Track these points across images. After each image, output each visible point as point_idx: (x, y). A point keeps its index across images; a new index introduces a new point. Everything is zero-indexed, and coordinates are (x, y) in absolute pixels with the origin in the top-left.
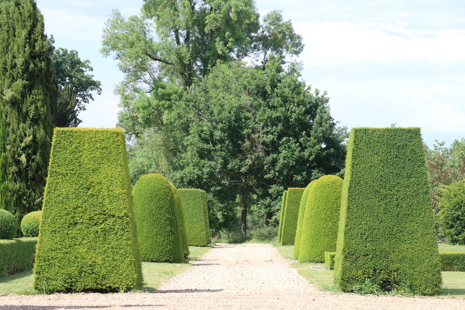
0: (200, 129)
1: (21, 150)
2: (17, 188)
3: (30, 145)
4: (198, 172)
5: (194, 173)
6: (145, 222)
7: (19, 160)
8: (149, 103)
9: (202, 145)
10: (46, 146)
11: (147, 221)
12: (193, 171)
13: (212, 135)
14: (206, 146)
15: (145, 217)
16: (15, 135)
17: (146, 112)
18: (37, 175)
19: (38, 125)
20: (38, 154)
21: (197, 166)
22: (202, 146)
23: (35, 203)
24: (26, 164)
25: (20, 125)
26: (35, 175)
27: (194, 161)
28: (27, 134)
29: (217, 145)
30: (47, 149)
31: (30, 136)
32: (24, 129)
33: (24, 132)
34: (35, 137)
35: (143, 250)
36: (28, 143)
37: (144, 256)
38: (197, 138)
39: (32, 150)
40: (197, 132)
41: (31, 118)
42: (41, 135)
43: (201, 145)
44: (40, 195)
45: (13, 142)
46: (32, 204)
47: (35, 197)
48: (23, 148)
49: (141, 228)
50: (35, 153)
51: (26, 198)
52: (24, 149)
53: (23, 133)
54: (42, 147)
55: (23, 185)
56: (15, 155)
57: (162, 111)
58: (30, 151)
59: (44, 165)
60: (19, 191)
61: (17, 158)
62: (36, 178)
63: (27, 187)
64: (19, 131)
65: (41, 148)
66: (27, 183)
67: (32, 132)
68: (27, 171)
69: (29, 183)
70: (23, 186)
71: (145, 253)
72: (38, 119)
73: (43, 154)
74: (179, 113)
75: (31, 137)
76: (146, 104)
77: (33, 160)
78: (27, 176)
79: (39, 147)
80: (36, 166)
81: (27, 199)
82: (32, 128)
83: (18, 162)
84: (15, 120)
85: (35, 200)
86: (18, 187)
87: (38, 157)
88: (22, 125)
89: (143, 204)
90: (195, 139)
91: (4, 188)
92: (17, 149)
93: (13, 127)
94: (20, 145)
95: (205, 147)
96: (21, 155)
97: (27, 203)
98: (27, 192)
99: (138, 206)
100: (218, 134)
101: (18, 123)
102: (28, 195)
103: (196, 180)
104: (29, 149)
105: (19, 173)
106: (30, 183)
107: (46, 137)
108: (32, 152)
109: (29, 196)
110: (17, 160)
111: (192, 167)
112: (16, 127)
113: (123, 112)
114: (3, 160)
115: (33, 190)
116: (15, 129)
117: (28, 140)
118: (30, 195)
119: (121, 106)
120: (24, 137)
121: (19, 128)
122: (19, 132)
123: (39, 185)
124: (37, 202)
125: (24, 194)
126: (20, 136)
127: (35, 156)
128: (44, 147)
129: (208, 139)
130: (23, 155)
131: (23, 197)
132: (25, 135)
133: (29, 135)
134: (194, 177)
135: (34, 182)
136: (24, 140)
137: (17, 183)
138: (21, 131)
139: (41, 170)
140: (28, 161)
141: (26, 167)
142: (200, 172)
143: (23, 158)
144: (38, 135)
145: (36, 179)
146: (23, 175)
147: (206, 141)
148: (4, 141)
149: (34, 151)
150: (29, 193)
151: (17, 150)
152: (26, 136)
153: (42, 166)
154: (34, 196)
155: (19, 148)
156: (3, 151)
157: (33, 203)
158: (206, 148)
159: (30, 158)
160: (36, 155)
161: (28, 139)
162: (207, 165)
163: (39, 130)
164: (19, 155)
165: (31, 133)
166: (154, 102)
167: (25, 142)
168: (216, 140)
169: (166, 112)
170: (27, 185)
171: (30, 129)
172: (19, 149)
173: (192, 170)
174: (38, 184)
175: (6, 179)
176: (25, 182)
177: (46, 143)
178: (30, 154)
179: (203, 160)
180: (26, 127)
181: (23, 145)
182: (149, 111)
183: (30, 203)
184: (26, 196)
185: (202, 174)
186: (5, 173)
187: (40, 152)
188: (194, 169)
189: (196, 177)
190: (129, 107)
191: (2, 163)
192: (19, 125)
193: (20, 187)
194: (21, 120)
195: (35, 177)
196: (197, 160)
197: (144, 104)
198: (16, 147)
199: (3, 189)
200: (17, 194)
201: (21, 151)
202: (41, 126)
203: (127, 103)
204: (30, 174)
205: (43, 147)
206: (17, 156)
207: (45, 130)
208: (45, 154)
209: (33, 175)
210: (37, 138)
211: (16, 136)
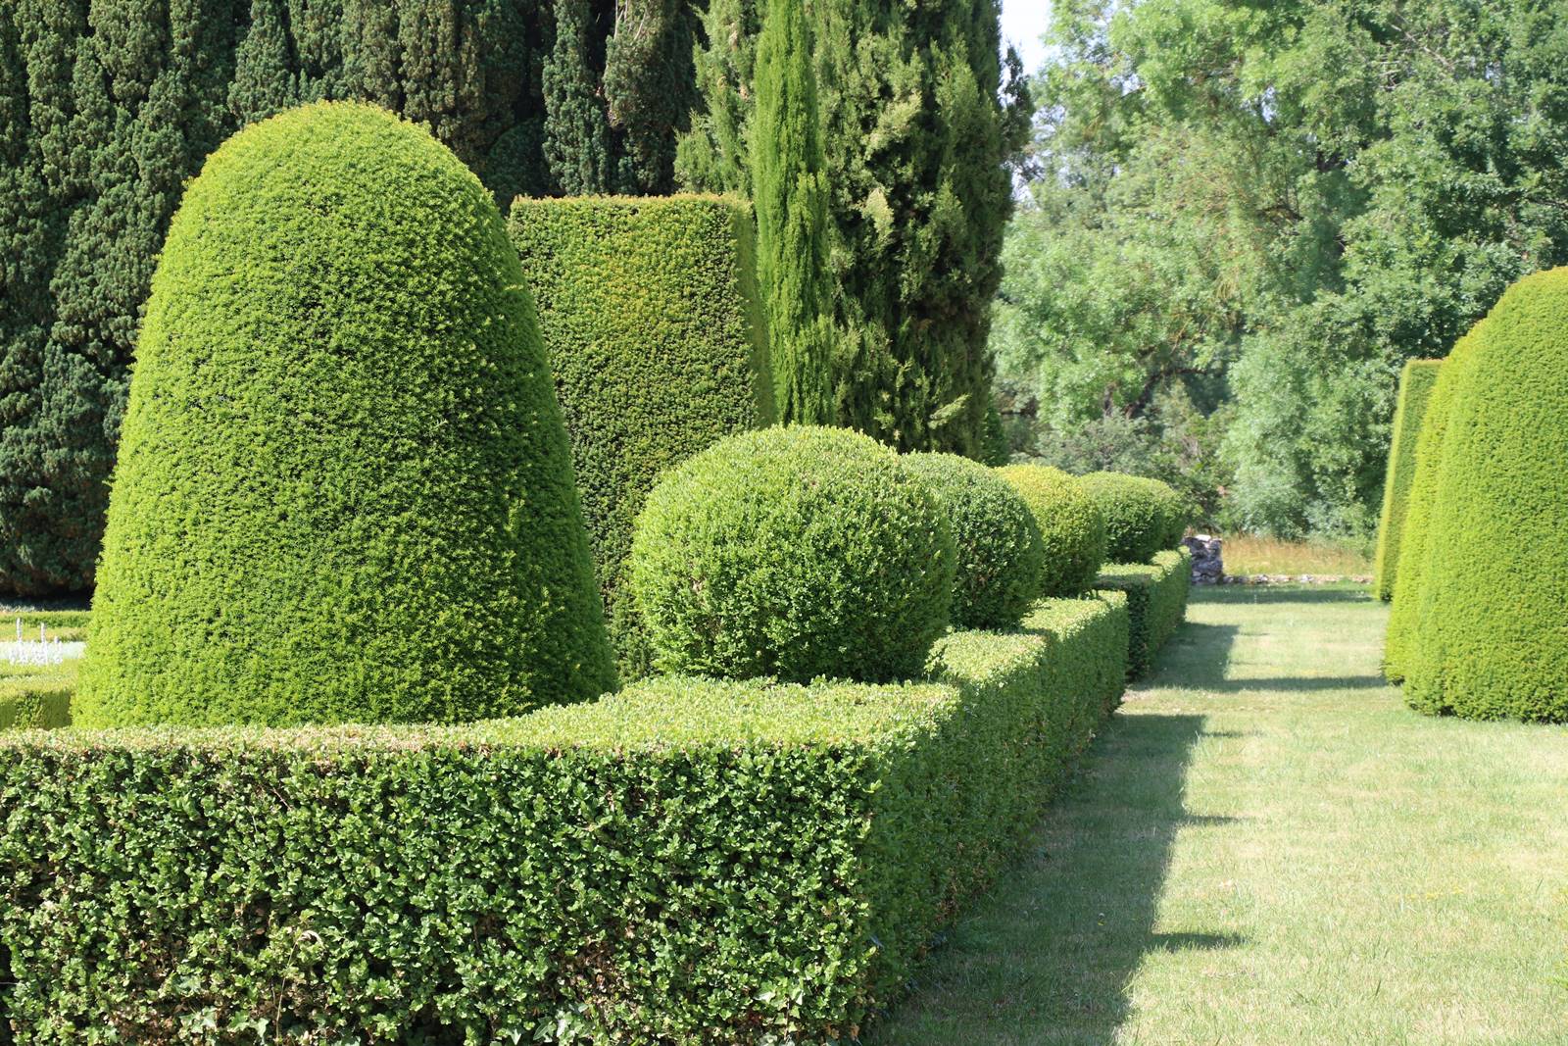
0: (1444, 109)
1: (868, 164)
2: (847, 350)
3: (907, 140)
4: (1437, 289)
5: (1420, 295)
6: (1549, 515)
7: (858, 214)
8: (1183, 20)
9: (1452, 176)
10: (982, 146)
11: (1556, 511)
12: (1416, 286)
13: (1500, 133)
14: (1469, 180)
15: (1544, 490)
16: (837, 95)
17: (1173, 54)
18: (939, 286)
19: (945, 44)
20: (946, 187)
21: (1430, 266)
22: (1456, 179)
23: (933, 425)
24: (890, 236)
25: (862, 42)
26: (933, 288)
27: (1417, 244)
28: (896, 89)
29: (1523, 174)
30: (984, 158)
31: (911, 98)
32: (881, 64)
33: (879, 78)
34: (929, 101)
35: (1542, 663)
36: (902, 132)
37: (1546, 693)
38: (1430, 147)
39: (915, 168)
40: (1434, 121)
41: (909, 10)
42: (958, 90)
43: (1448, 175)
44: (954, 386)
45: (830, 126)
46: (919, 426)
47: (931, 394)
48: (875, 154)
49: (1525, 551)
50: (929, 181)
51: (892, 399)
52: (880, 161)
53: (875, 81)
54: (961, 149)
55: (874, 334)
56: (839, 192)
57: (1235, 49)
58: (908, 172)
59: (974, 239)
60: (859, 361)
61: (847, 204)
62: (935, 300)
63: (893, 347)
64: (855, 73)
65: (957, 155)
66: (892, 327)
67: (917, 78)
68: (896, 267)
69: (904, 328)
70: (878, 340)
71: (1548, 678)
72: (942, 14)
73: (969, 185)
74: (1331, 49)
75: (916, 99)
76: (1174, 24)
77: (923, 216)
78: (893, 291)
79: (949, 153)
80: (935, 244)
81: (898, 405)
82: (915, 58)
83: (853, 226)
84: (836, 19)
85: (932, 408)
86: (854, 349)
87: (944, 201)
88: (868, 42)
89: (1536, 424)
90: (1421, 152)
91: (810, 349)
92: (848, 162)
93: (829, 51)
94: (863, 142)
95: (1469, 186)
96: (866, 193)
97: (897, 426)
98: (895, 372)
99: (1505, 435)
100: (1530, 128)
101: (852, 32)
102: (898, 385)
103: (1428, 325)
104: (903, 164)
105: (856, 279)
106: (910, 325)
107: (981, 99)
108: (915, 174)
109: (902, 388)
110: (846, 214)
111: (1411, 273)
112: (840, 53)
113: (1062, 63)
114: (805, 213)
115: (923, 361)
116: (839, 65)
117: (899, 116)
118: (909, 384)
119: (1054, 43)
120: (880, 103)
121: (855, 59)
122: (854, 79)
123: (948, 337)
124: (939, 418)
125: (882, 382)
126: (861, 98)
127: (928, 197)
128: (972, 152)
129: (1483, 150)
130: (876, 190)
131: (877, 397)
132: (886, 92)
133: (906, 95)
134: (1418, 311)
135: (926, 323)
136: (882, 119)
137: (846, 326)
138: (864, 71)
139: (957, 263)
140: (899, 221)
141: (891, 249)
142: (1448, 291)
143: (877, 206)
144: (942, 93)
145: (936, 308)
146: (877, 286)
147: (1473, 159)
148: (809, 115)
149: (925, 172)
150: (904, 373)
151: (846, 169)
152: (891, 96)
153: (966, 246)
154: (926, 389)
155: (858, 157)
156: (803, 165)
157: (925, 424)
158: (1473, 190)
159: (908, 204)
160: (936, 191)
161: (900, 114)
162: (1477, 261)
163: (951, 64)
164: (860, 193)
165: (912, 83)
166: (1205, 16)
167: (888, 126)
168: (1520, 152)
169: (1254, 54)
170: (893, 336)
171: (907, 61)
172: (857, 163)
173: (1410, 286)
174: (943, 333)
175: (820, 302)
176: (886, 324)
177: (980, 131)
178: (908, 186)
179: (1458, 240)
180: (887, 55)
181: (875, 140)
182: (1184, 51)
183: (910, 425)
184: (890, 389)
185: (1456, 297)
186: (817, 274)
187: (953, 176)
188: (1418, 279)
189: (1429, 309)
190: (1082, 42)
191: (803, 226)
192: (854, 43)
193: (862, 345)
194: (866, 17)
195: (930, 297)
196: (1431, 239)
197: (1163, 22)
198: (843, 152)
199: (807, 355)
200: (851, 379)
201: (866, 173)
202: (959, 45)
203: (1077, 27)
204: (910, 282)
205: (966, 150)
206: (849, 198)
207: (973, 68)
208: (977, 186)
209: (923, 288)
210: (937, 106)
211: (843, 100)
